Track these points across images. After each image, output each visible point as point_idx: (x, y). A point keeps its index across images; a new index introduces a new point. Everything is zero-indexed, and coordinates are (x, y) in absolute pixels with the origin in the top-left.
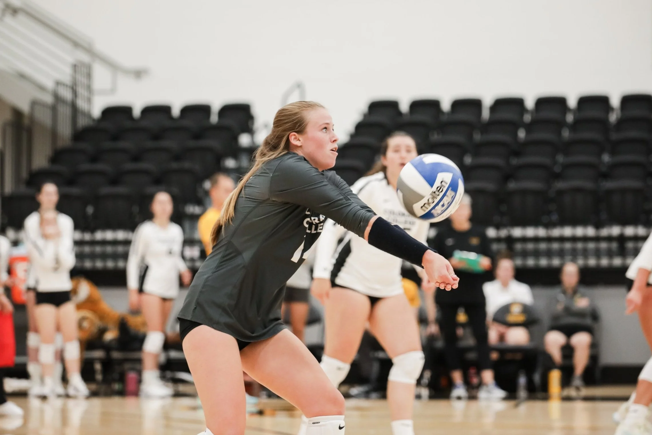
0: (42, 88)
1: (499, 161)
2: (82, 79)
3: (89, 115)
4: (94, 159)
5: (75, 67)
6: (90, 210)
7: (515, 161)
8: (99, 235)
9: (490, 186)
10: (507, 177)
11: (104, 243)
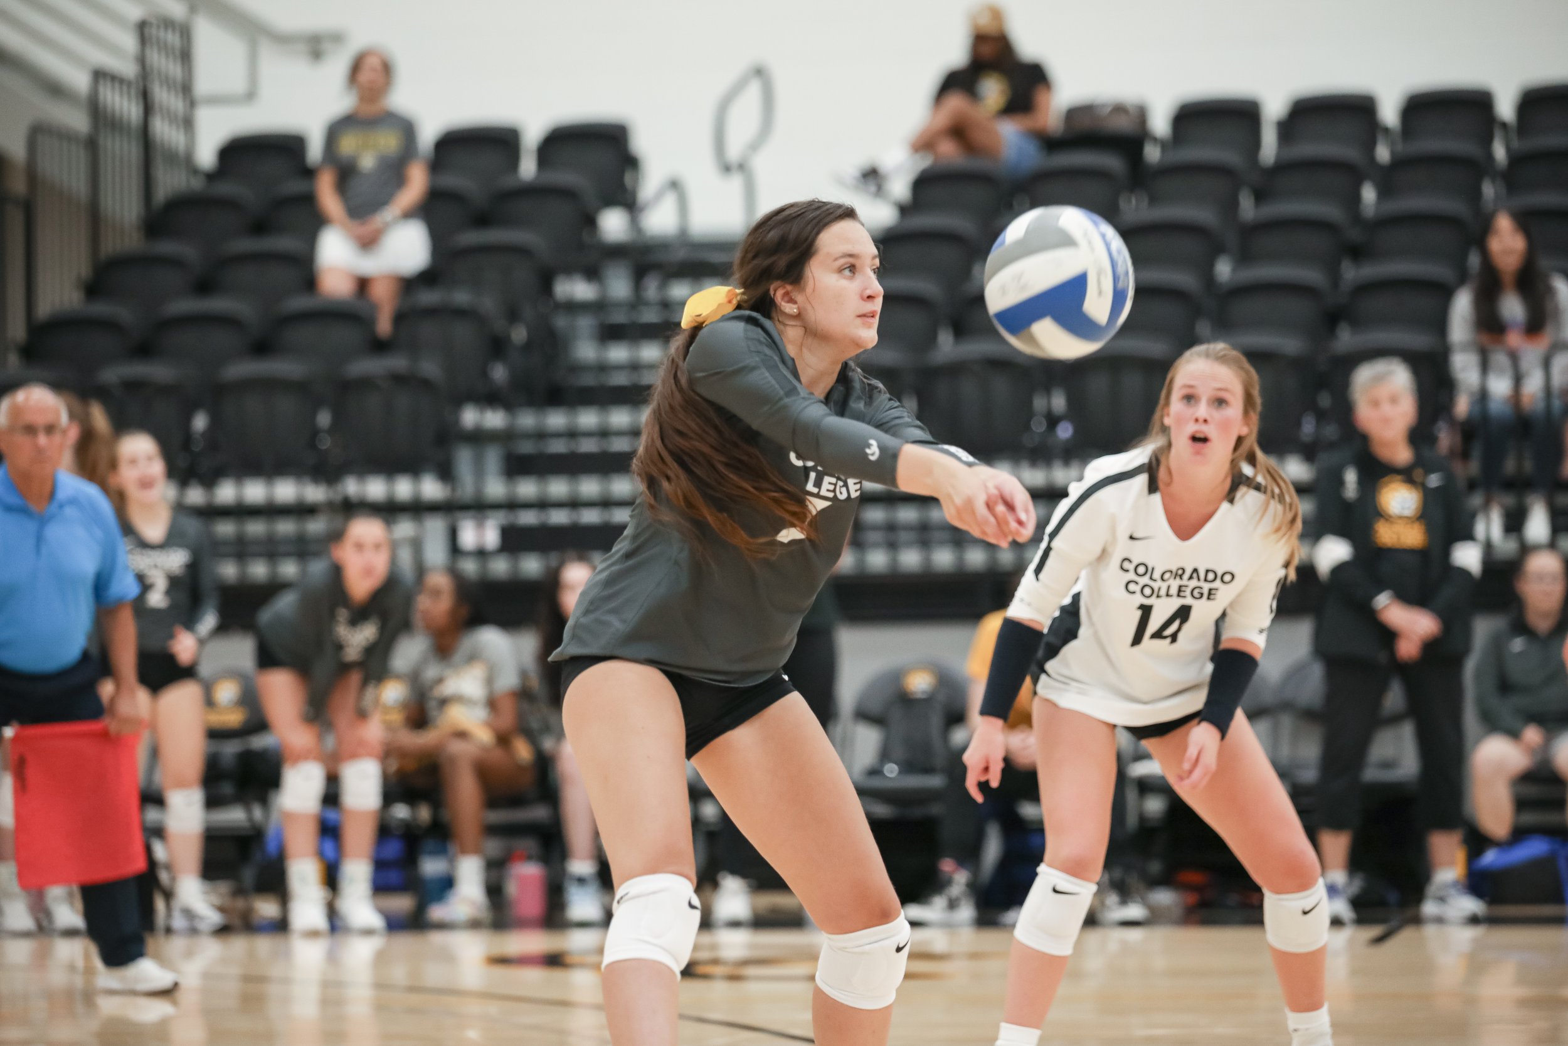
0: (55, 89)
1: (1311, 275)
2: (163, 64)
3: (188, 162)
4: (204, 286)
5: (142, 28)
6: (200, 422)
7: (1351, 273)
8: (226, 492)
9: (1290, 344)
10: (1332, 319)
11: (241, 511)
